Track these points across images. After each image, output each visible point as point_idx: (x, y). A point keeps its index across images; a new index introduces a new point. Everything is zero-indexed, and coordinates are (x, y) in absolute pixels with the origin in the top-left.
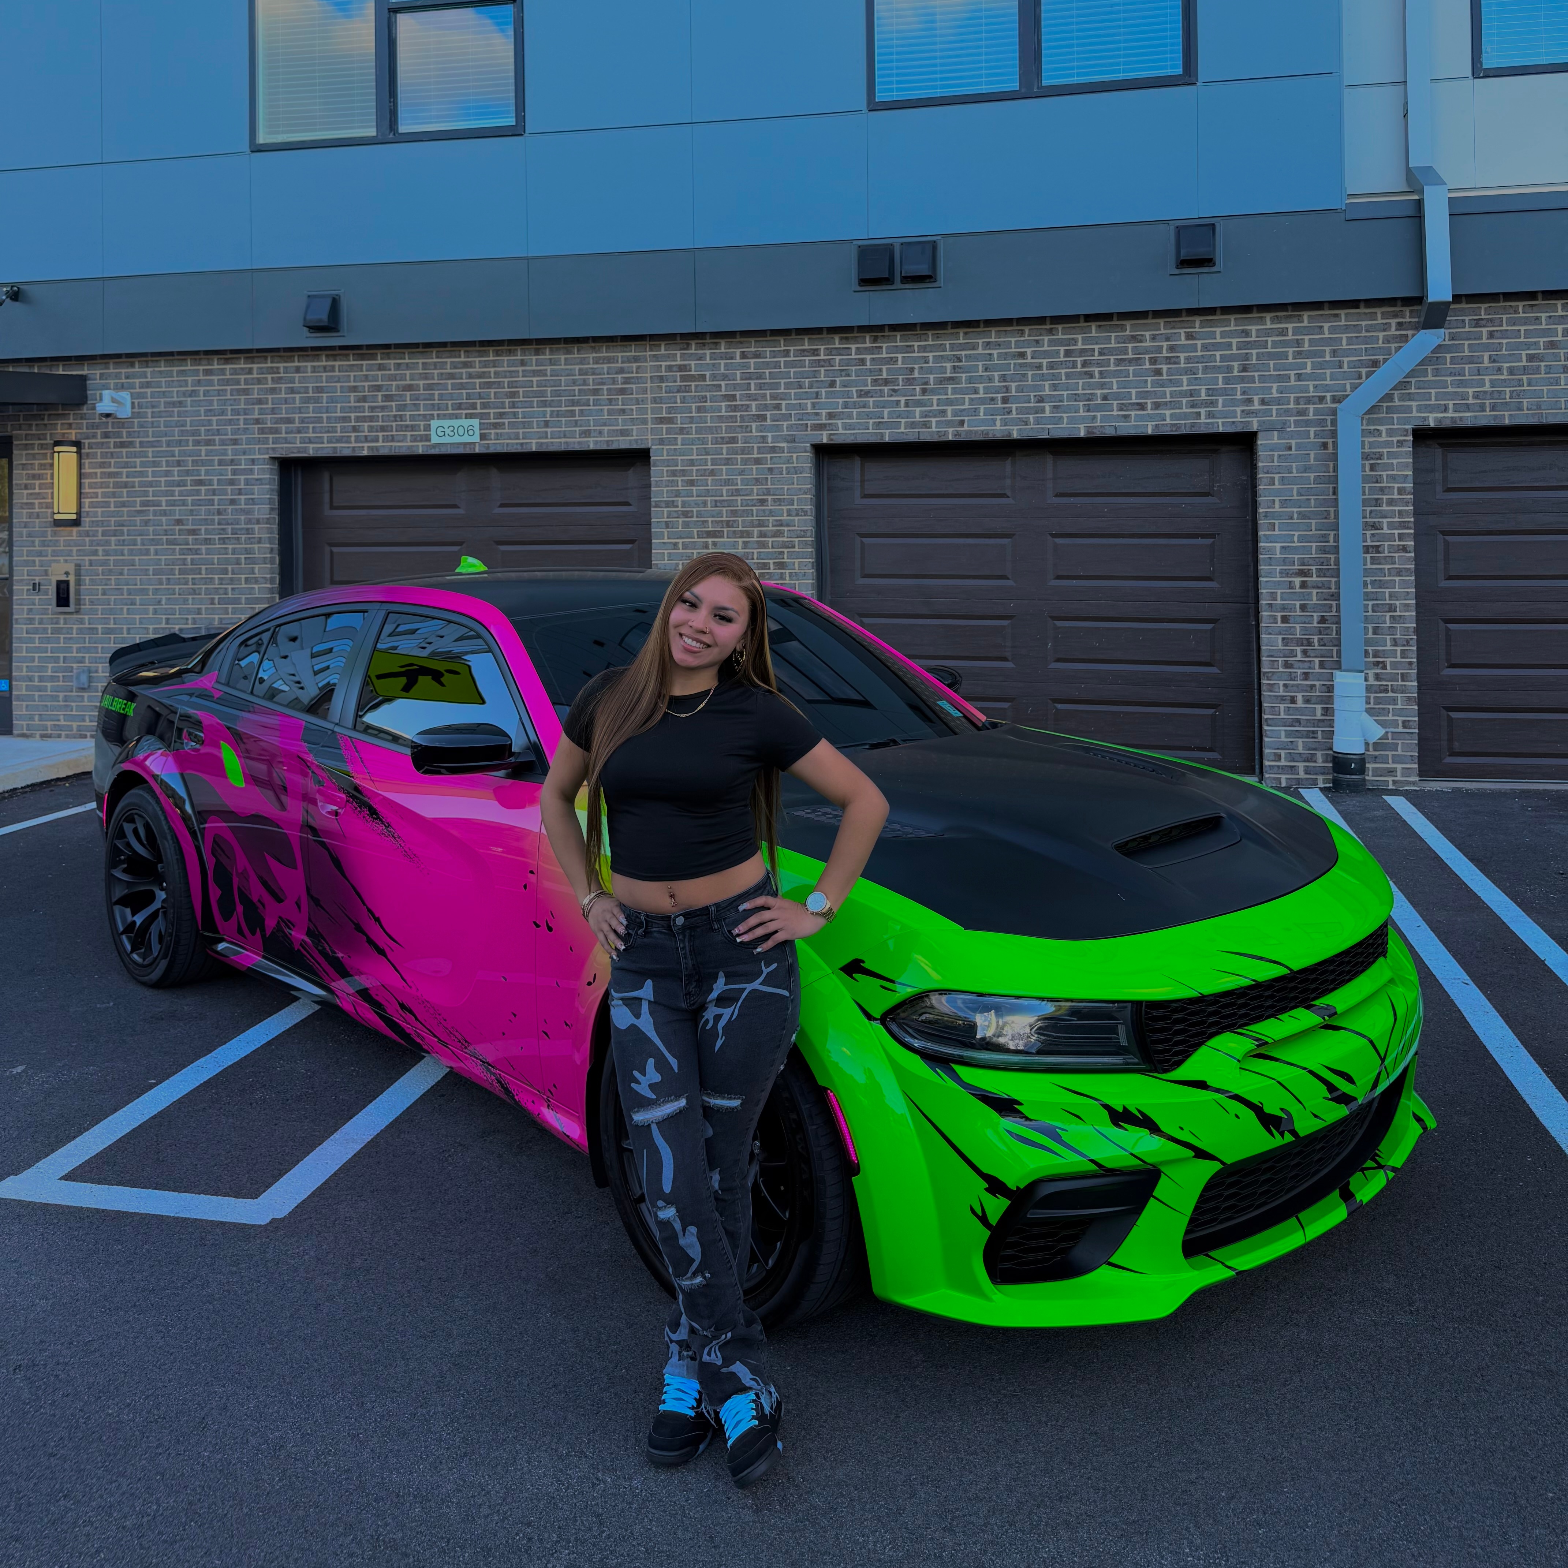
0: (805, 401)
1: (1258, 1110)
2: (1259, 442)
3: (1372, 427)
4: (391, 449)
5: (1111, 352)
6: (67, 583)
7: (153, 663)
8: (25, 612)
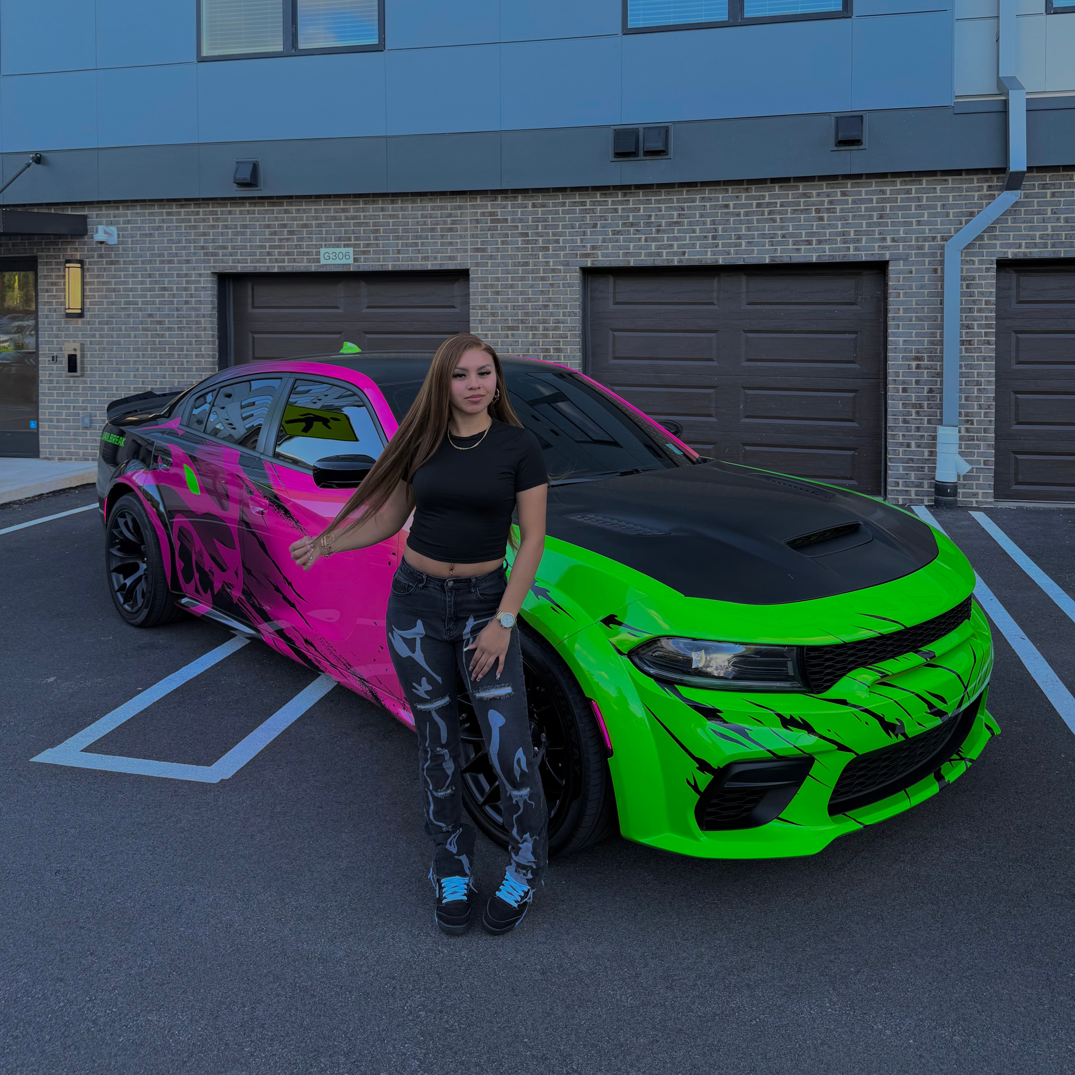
0: (576, 238)
1: (881, 719)
2: (890, 268)
3: (968, 258)
4: (293, 268)
5: (789, 204)
6: (75, 356)
7: (136, 411)
8: (47, 376)
